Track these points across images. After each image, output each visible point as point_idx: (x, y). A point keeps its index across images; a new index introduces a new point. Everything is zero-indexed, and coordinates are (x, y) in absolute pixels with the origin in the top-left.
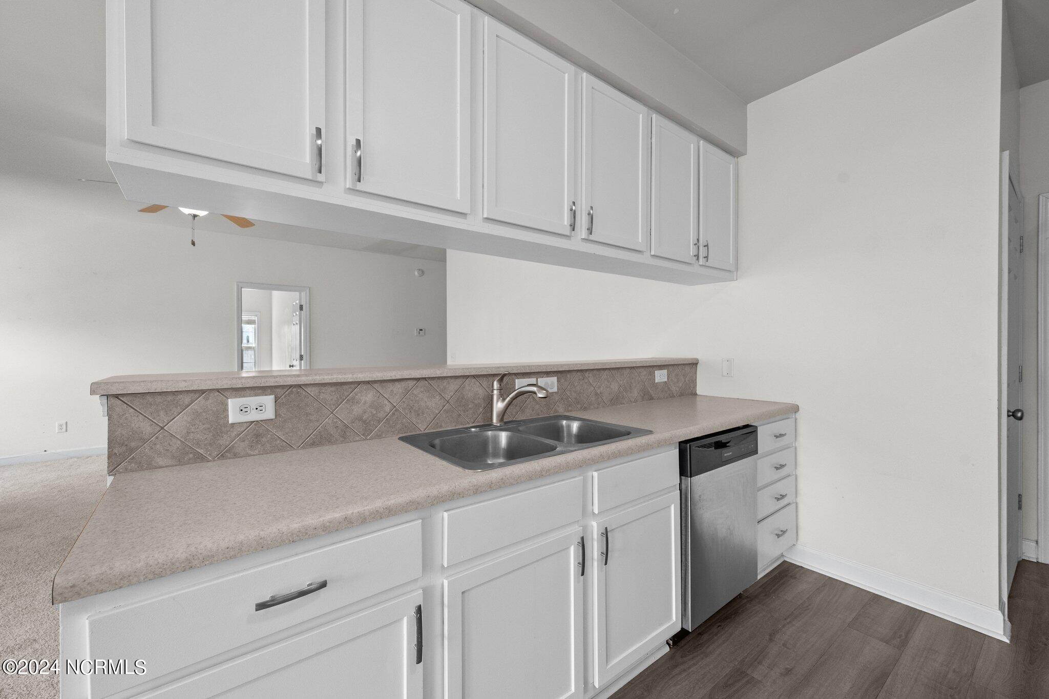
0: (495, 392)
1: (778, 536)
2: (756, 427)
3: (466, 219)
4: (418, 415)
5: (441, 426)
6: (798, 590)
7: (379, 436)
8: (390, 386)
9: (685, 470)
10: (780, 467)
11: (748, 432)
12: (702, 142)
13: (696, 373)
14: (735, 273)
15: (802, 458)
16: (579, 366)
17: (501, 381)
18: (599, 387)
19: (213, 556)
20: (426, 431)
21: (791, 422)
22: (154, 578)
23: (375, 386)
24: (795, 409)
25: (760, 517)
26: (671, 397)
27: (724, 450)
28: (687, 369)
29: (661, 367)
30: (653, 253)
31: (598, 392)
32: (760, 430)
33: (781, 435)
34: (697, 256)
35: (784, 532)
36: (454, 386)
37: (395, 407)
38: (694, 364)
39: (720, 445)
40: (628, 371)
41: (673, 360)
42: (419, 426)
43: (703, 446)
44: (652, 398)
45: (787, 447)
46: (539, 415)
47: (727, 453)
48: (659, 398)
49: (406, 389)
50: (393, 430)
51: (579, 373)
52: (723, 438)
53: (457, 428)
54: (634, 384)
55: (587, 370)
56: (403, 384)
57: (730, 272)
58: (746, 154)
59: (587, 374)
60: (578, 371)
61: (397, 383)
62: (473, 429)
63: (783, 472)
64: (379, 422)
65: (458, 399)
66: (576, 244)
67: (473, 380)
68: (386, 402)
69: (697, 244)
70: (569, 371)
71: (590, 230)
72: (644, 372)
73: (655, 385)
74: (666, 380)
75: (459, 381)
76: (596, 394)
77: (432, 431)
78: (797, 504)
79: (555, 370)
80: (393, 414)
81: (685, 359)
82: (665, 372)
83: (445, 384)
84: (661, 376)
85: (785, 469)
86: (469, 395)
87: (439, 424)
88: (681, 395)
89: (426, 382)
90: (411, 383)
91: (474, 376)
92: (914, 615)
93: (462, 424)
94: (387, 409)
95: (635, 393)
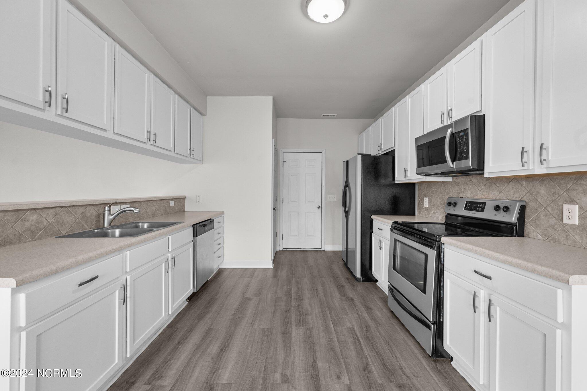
0: (106, 212)
1: (219, 258)
2: (213, 219)
3: (107, 132)
4: (62, 226)
5: (74, 231)
6: (225, 274)
7: (40, 238)
8: (47, 211)
9: (195, 235)
10: (219, 234)
11: (211, 221)
12: (192, 108)
13: (185, 202)
14: (202, 161)
15: (225, 231)
16: (140, 199)
17: (110, 207)
18: (147, 209)
19: (64, 268)
20: (66, 234)
21: (222, 217)
22: (47, 276)
23: (38, 211)
24: (223, 213)
25: (214, 251)
26: (176, 213)
27: (205, 227)
28: (182, 200)
29: (172, 200)
30: (176, 152)
31: (147, 211)
32: (214, 220)
33: (220, 222)
34: (190, 154)
35: (220, 256)
36: (81, 210)
37: (49, 222)
38: (184, 198)
39: (204, 226)
40: (159, 201)
41: (177, 196)
42: (63, 232)
43: (200, 226)
44: (168, 214)
45: (221, 227)
46: (121, 223)
47: (206, 228)
48: (171, 213)
49: (56, 212)
50: (48, 235)
51: (139, 203)
52: (205, 223)
53: (83, 231)
54: (161, 208)
55: (142, 201)
56: (54, 210)
57: (200, 161)
58: (206, 116)
59: (142, 203)
60: (139, 202)
61: (50, 209)
62: (96, 230)
63: (220, 235)
64: (40, 230)
65: (83, 217)
66: (148, 146)
67: (91, 207)
68: (44, 220)
69: (190, 149)
70: (135, 202)
71: (155, 141)
72: (165, 202)
73: (169, 208)
74: (174, 205)
75: (83, 208)
76: (146, 212)
77: (69, 234)
78: (224, 247)
79: (130, 201)
80: (48, 226)
81: (181, 196)
82: (173, 202)
83: (76, 209)
84: (172, 204)
85: (221, 234)
86: (88, 215)
87: (73, 230)
88: (179, 212)
89: (66, 209)
90: (58, 209)
91: (91, 205)
92: (255, 270)
93: (85, 229)
94: (45, 223)
95: (162, 211)
